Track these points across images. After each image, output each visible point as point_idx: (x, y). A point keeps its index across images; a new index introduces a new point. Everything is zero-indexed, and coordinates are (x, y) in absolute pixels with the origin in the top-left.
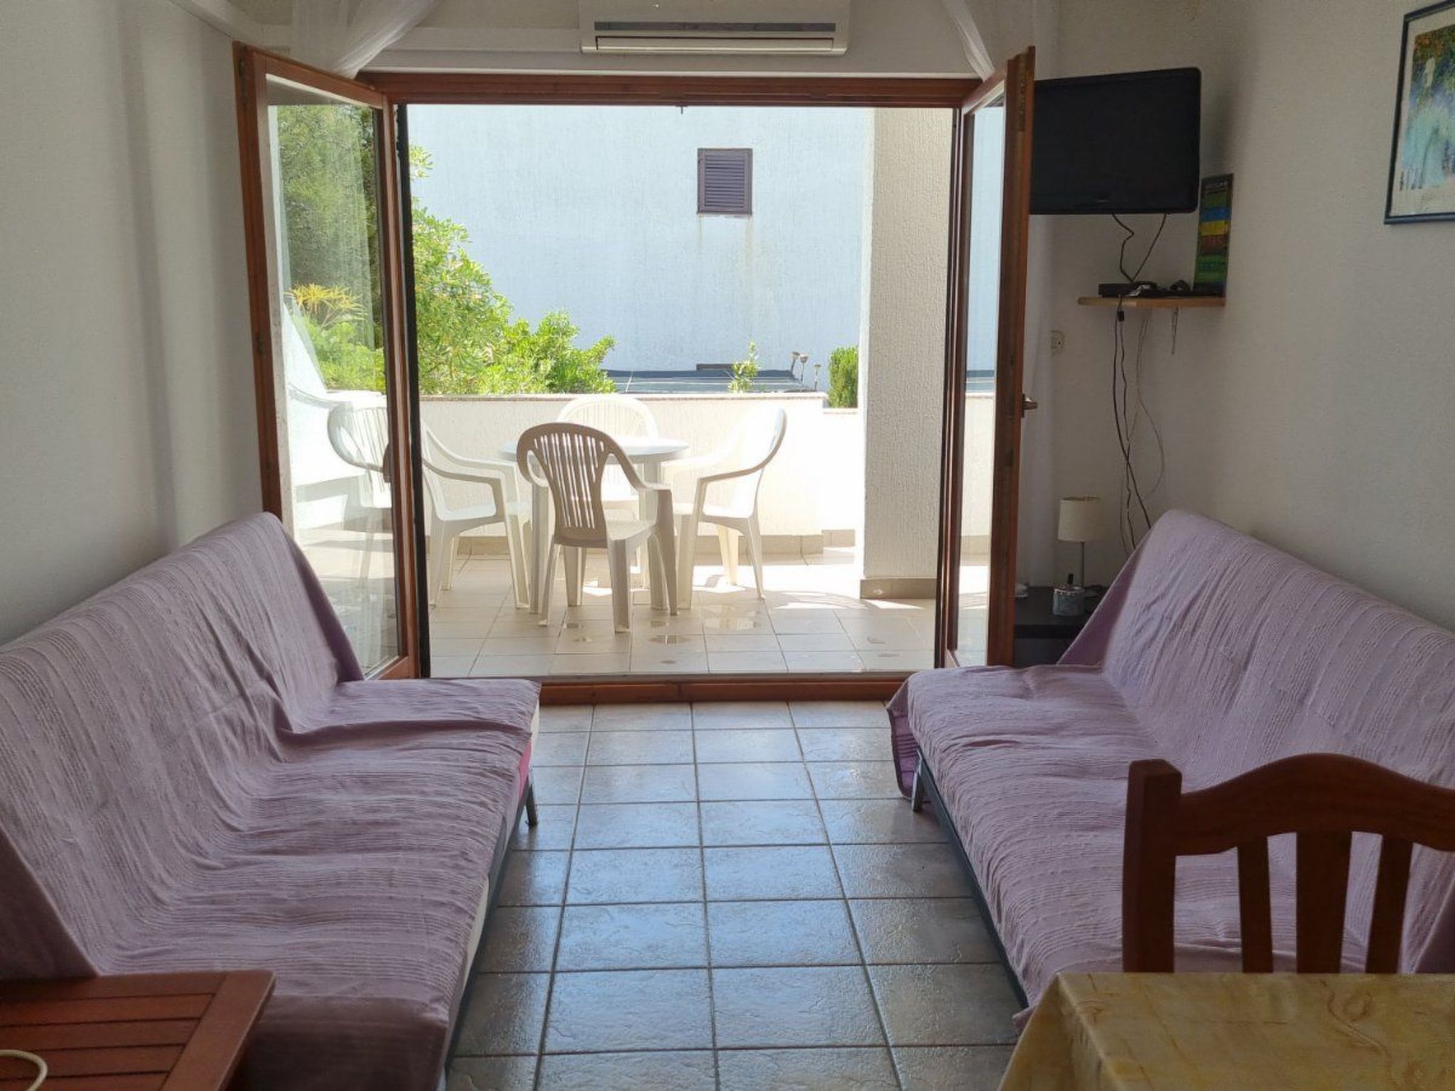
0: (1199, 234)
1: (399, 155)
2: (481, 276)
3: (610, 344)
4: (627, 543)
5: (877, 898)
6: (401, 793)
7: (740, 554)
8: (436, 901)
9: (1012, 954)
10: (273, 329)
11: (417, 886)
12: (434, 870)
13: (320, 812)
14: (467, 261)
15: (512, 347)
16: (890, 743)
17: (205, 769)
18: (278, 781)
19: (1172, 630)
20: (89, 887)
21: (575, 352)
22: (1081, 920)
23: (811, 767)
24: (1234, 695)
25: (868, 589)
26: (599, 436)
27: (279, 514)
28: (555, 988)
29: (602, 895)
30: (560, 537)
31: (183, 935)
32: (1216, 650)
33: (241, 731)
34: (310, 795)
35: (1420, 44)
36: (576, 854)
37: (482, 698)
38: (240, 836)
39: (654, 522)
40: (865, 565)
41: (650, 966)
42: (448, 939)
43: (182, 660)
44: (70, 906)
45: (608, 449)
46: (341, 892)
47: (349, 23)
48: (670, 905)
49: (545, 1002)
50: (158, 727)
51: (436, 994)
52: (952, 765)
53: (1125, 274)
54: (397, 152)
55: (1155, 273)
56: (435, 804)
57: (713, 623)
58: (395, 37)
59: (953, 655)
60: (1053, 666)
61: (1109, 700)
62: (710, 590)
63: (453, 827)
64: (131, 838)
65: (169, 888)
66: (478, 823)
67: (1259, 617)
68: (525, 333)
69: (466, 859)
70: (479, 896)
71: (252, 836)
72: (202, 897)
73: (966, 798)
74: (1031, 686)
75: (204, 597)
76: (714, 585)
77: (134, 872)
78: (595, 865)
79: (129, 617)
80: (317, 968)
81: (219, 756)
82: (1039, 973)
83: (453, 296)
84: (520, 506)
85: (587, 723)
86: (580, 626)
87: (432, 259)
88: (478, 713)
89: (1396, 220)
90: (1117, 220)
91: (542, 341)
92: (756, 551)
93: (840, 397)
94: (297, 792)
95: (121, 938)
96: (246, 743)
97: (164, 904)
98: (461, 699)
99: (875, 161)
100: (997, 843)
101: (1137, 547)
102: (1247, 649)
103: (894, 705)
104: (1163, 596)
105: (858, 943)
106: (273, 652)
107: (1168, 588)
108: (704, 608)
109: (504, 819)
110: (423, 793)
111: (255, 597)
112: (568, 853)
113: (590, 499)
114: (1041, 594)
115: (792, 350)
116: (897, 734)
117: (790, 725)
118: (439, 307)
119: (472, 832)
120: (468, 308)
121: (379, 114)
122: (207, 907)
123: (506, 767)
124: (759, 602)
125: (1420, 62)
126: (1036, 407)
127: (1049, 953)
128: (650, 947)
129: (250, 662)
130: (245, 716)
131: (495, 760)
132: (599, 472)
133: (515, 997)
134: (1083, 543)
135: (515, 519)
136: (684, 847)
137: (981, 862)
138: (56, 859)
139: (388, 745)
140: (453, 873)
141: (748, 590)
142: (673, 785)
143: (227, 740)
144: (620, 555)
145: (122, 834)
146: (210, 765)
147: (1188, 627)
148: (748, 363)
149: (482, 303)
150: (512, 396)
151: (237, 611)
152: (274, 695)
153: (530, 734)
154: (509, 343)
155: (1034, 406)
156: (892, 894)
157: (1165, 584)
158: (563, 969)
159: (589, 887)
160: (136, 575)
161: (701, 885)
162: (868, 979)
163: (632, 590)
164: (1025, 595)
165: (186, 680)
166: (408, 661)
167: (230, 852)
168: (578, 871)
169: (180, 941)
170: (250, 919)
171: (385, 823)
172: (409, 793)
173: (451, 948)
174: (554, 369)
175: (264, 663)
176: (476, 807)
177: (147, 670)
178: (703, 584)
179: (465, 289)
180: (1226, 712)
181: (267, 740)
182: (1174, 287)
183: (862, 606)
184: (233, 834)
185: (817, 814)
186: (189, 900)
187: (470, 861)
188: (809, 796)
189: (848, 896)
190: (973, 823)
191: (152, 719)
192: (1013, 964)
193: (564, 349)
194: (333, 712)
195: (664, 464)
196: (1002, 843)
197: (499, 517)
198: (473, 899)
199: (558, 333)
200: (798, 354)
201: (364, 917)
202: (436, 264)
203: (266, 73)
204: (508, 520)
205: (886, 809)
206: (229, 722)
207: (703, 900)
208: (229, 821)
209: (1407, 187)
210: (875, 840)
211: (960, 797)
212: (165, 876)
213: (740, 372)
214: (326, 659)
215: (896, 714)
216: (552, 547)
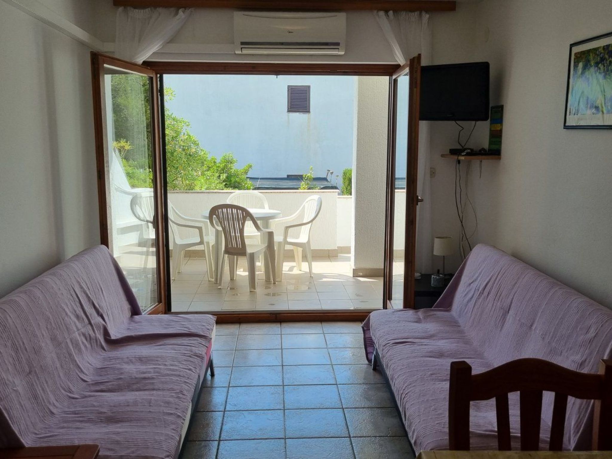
0: (490, 129)
1: (160, 95)
2: (195, 142)
3: (251, 167)
4: (255, 254)
5: (356, 408)
6: (156, 365)
7: (303, 257)
8: (169, 413)
9: (410, 435)
10: (106, 169)
11: (161, 406)
12: (169, 399)
13: (122, 373)
14: (190, 135)
15: (209, 168)
16: (363, 341)
17: (73, 356)
18: (105, 359)
19: (479, 295)
20: (23, 408)
21: (236, 170)
22: (438, 421)
23: (330, 350)
24: (504, 322)
25: (356, 273)
26: (243, 210)
27: (107, 246)
28: (220, 448)
29: (241, 406)
30: (227, 251)
31: (63, 428)
32: (497, 304)
33: (89, 338)
34: (118, 366)
35: (576, 56)
36: (230, 388)
37: (191, 323)
38: (88, 384)
39: (266, 245)
40: (355, 263)
41: (260, 438)
42: (173, 429)
43: (64, 310)
44: (14, 417)
45: (247, 215)
46: (129, 409)
47: (139, 41)
48: (269, 411)
49: (215, 454)
50: (54, 339)
51: (168, 454)
52: (387, 352)
53: (461, 145)
54: (159, 94)
55: (472, 144)
56: (170, 370)
57: (291, 288)
58: (157, 48)
59: (390, 303)
60: (431, 309)
61: (454, 323)
62: (290, 273)
63: (177, 380)
64: (41, 386)
65: (57, 407)
66: (188, 378)
67: (513, 291)
68: (215, 162)
69: (182, 394)
70: (187, 410)
71: (92, 384)
72: (70, 411)
73: (392, 366)
74: (421, 318)
75: (75, 283)
76: (292, 271)
77: (42, 401)
78: (238, 393)
79: (42, 292)
80: (118, 443)
81: (80, 350)
82: (420, 444)
83: (184, 150)
84: (210, 238)
85: (237, 332)
86: (235, 289)
87: (175, 135)
88: (189, 329)
89: (568, 127)
90: (457, 123)
91: (222, 166)
92: (309, 256)
93: (347, 188)
94: (112, 364)
95: (36, 430)
96: (91, 344)
97: (55, 414)
98: (183, 323)
99: (358, 95)
100: (404, 387)
101: (466, 258)
102: (509, 304)
103: (364, 324)
104: (476, 280)
105: (348, 428)
106: (103, 304)
107: (478, 277)
108: (288, 280)
109: (199, 376)
110: (165, 365)
111: (96, 282)
112: (227, 388)
113: (239, 235)
114: (426, 277)
115: (327, 169)
116: (366, 337)
117: (321, 332)
118: (178, 155)
119: (185, 382)
120: (190, 155)
121: (151, 79)
122: (73, 416)
123: (200, 353)
124: (311, 277)
125: (576, 64)
126: (423, 201)
127: (425, 435)
128: (261, 429)
129: (93, 309)
130: (91, 332)
131: (195, 350)
132: (243, 224)
133: (203, 452)
134: (444, 256)
135: (208, 243)
136: (276, 386)
137: (398, 394)
138: (9, 397)
139: (151, 344)
140: (177, 400)
141: (306, 273)
142: (272, 358)
143: (83, 343)
144: (252, 259)
145: (37, 385)
146: (76, 354)
147: (486, 293)
148: (309, 175)
149: (196, 153)
150: (208, 191)
151: (88, 287)
152: (104, 323)
153: (211, 339)
154: (208, 167)
155: (422, 200)
156: (363, 406)
157: (477, 275)
158: (224, 439)
159: (236, 403)
160: (45, 274)
161: (283, 403)
162: (351, 444)
163: (257, 273)
164: (420, 278)
165: (66, 318)
166: (162, 306)
167: (83, 391)
168: (231, 396)
169: (61, 430)
170: (90, 421)
171: (148, 378)
172: (159, 365)
173: (174, 433)
174: (227, 177)
175: (100, 309)
176: (187, 371)
177: (49, 315)
178: (287, 270)
179: (189, 147)
180: (501, 331)
181: (101, 343)
182: (480, 151)
183: (354, 280)
184: (84, 384)
185: (332, 371)
186: (65, 412)
187: (184, 395)
188: (329, 363)
189: (344, 407)
190: (396, 377)
191: (51, 336)
192: (410, 439)
193: (231, 169)
194: (128, 329)
195: (270, 220)
196: (406, 386)
197: (201, 243)
198: (184, 411)
199: (228, 163)
200: (329, 171)
201: (138, 420)
202: (176, 137)
203: (104, 63)
204: (205, 244)
205: (362, 369)
206: (84, 335)
207: (283, 409)
208: (82, 377)
209: (572, 115)
210: (356, 382)
211: (390, 366)
212: (55, 402)
213: (306, 178)
214: (126, 306)
215: (365, 328)
216: (224, 256)
